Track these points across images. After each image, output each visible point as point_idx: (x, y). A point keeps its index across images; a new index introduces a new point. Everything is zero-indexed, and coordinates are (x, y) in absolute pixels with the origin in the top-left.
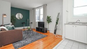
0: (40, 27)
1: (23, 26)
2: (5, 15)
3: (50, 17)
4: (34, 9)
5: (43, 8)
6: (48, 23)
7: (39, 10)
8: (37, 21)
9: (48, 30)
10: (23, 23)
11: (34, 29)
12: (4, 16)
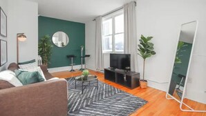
0: (116, 70)
1: (69, 65)
2: (22, 35)
3: (150, 38)
4: (97, 20)
5: (123, 16)
6: (145, 57)
7: (111, 20)
8: (106, 51)
9: (141, 78)
10: (69, 57)
11: (98, 73)
12: (19, 38)
